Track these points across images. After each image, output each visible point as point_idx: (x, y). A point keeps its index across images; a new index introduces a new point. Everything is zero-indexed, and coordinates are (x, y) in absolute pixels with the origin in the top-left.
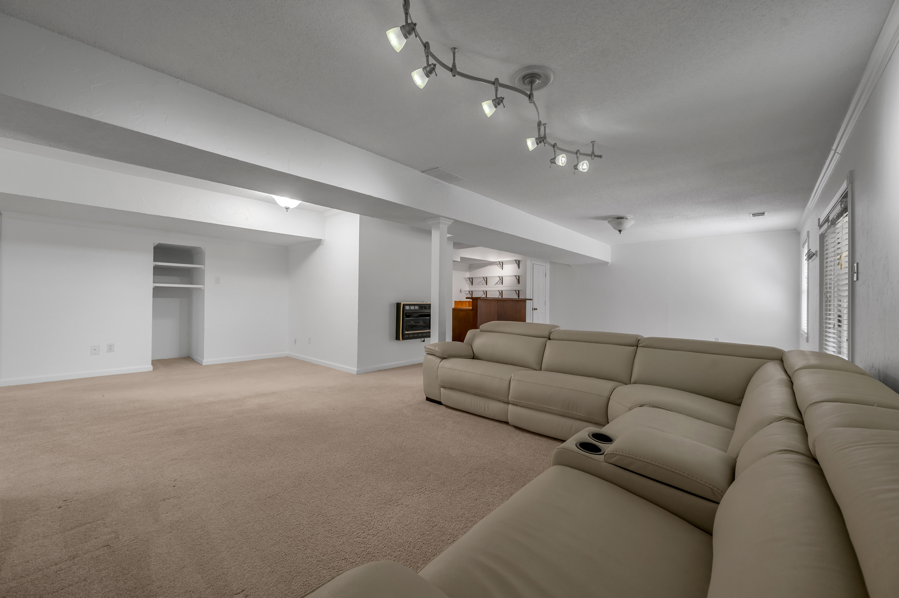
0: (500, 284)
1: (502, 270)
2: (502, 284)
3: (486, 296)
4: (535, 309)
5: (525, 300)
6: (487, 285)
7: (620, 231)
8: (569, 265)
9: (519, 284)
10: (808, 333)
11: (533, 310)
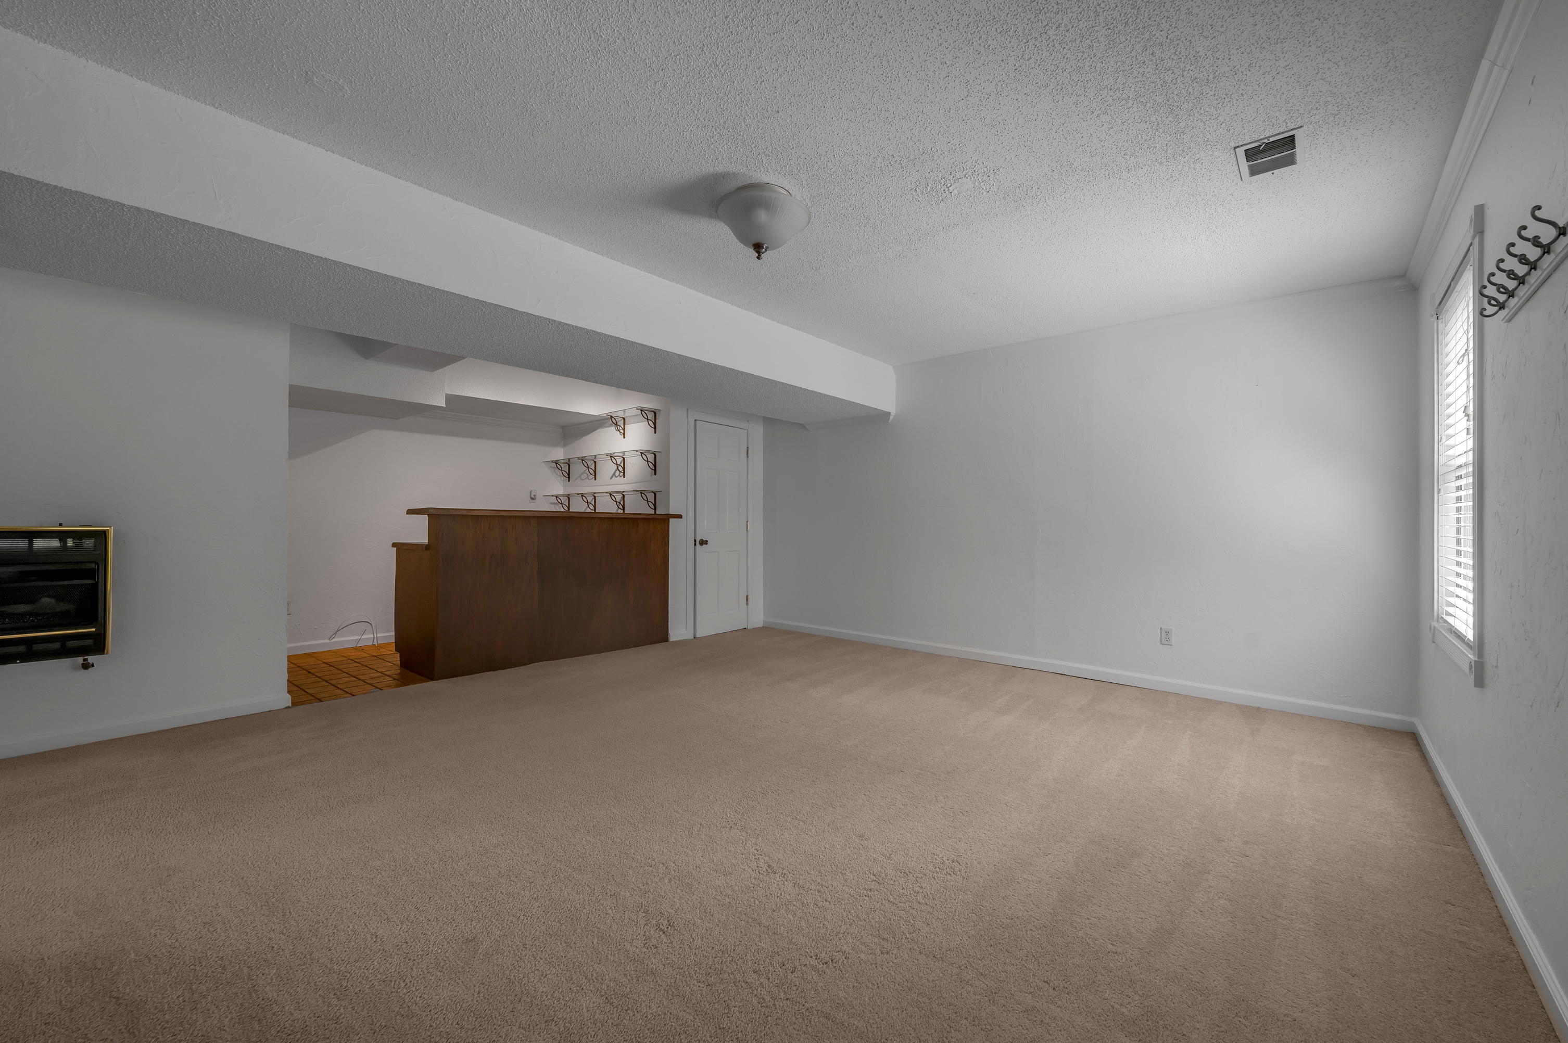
0: (619, 475)
1: (624, 438)
2: (624, 477)
3: (595, 510)
4: (703, 542)
5: (665, 519)
6: (595, 479)
7: (758, 248)
8: (802, 426)
9: (655, 474)
10: (1480, 645)
11: (695, 545)
